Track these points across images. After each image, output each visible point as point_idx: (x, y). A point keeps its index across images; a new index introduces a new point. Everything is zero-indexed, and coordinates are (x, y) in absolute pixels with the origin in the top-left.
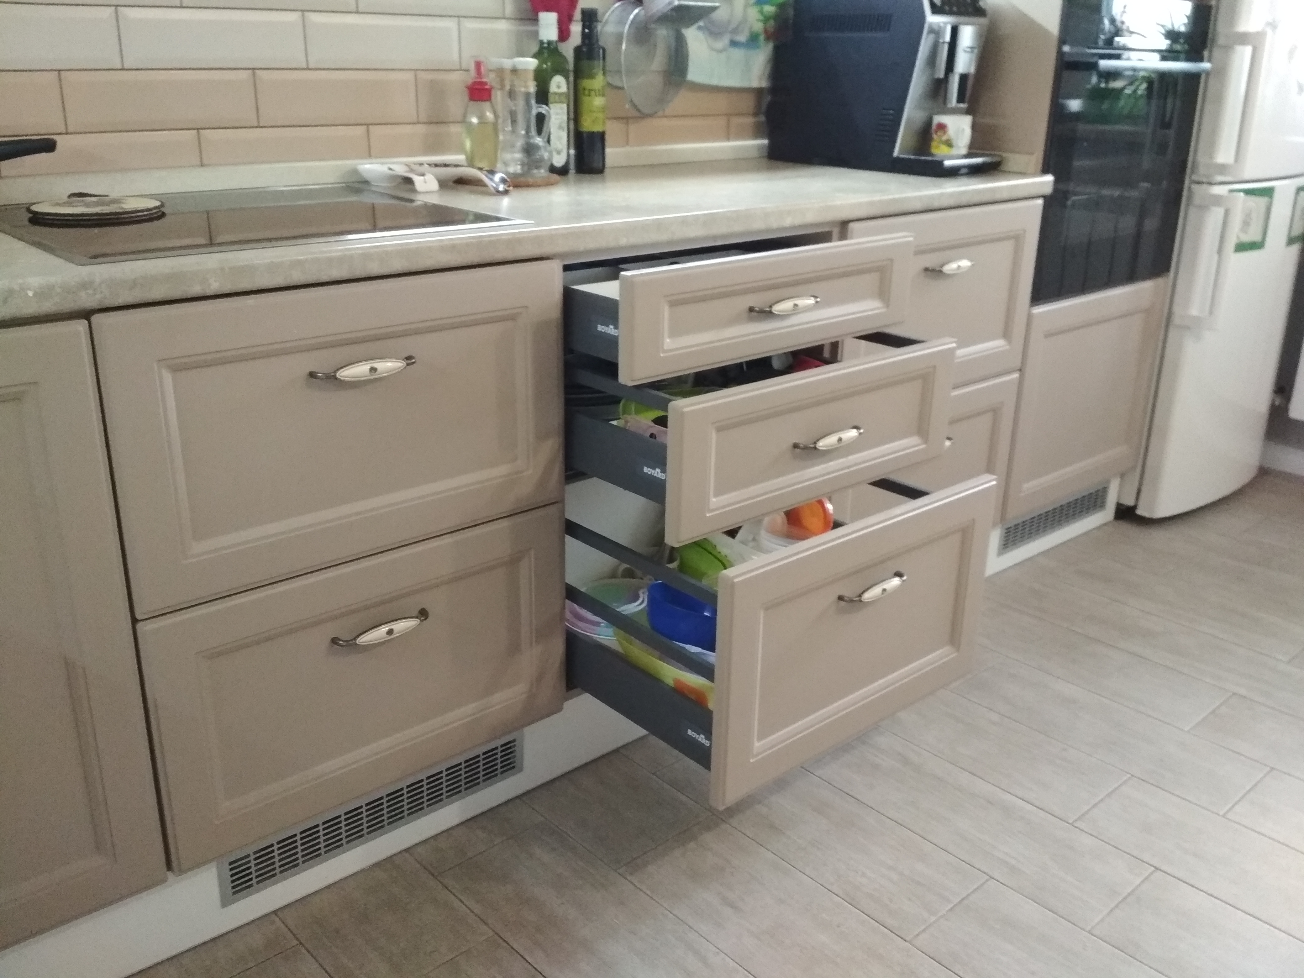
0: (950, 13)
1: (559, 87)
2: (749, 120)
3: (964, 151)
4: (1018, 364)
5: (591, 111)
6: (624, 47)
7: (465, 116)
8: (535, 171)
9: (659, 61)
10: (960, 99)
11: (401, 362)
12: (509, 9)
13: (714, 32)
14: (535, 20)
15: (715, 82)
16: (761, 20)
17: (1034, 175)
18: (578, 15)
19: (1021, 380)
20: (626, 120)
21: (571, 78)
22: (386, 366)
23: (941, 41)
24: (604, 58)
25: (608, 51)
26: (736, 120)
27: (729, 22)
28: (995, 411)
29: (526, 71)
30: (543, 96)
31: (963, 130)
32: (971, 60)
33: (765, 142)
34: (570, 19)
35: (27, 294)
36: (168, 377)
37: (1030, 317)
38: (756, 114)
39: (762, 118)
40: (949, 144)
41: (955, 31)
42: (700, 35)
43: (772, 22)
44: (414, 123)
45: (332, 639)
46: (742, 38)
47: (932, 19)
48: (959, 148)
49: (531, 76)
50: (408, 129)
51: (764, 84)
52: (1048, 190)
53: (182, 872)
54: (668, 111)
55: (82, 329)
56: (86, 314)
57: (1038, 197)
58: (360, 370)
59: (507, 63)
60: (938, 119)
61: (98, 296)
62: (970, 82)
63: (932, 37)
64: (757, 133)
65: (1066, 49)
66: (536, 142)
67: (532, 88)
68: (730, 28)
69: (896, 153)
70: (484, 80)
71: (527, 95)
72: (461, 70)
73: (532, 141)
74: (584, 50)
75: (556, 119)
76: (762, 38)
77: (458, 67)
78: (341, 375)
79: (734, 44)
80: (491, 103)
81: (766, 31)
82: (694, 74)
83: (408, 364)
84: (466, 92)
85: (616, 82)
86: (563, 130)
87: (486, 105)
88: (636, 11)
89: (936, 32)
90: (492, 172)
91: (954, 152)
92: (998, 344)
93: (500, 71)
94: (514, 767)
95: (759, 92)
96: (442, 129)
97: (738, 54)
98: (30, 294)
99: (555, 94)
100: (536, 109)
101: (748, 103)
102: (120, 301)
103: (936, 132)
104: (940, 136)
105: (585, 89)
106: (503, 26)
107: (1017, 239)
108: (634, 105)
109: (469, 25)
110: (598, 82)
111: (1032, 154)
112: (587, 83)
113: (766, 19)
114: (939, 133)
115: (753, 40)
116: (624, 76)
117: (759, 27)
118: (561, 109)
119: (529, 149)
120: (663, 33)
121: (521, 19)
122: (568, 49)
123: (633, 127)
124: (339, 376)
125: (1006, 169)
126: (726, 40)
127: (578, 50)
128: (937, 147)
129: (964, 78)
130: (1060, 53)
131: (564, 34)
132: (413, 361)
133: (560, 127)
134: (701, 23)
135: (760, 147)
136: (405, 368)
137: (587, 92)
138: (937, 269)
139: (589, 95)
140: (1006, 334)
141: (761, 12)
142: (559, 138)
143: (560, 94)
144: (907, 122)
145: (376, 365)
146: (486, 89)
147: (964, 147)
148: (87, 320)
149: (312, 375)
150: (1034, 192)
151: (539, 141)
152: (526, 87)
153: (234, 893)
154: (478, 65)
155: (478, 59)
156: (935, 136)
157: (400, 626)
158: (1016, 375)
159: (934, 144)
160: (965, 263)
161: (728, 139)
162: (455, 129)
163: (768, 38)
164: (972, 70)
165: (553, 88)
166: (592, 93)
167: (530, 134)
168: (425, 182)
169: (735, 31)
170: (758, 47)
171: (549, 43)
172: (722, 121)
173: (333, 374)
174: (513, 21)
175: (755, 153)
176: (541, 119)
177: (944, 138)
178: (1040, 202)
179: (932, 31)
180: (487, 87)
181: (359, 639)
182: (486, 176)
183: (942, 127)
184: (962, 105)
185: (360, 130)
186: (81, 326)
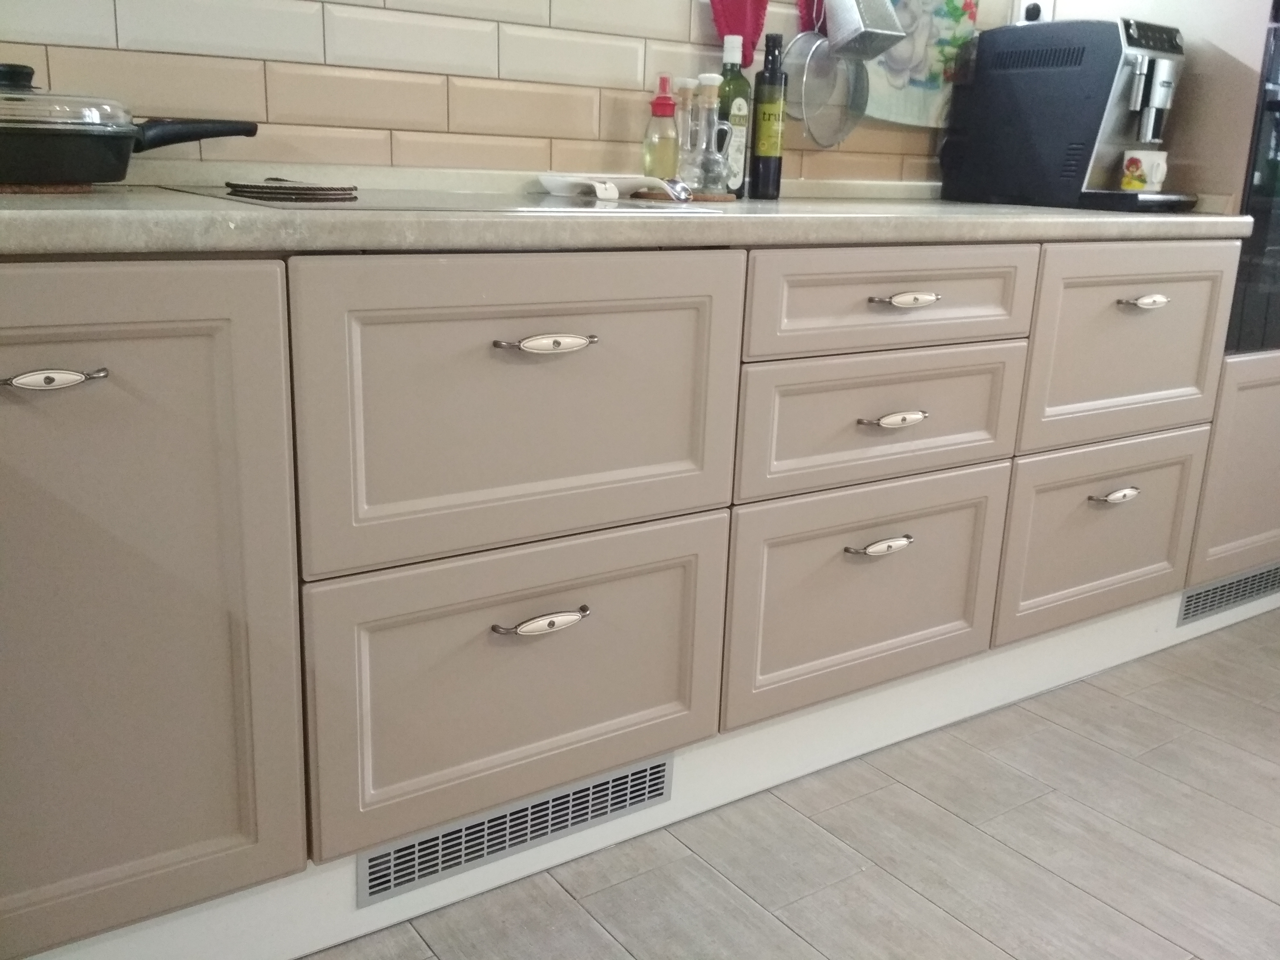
0: (1146, 46)
1: (739, 109)
2: (924, 161)
3: (1158, 188)
4: (1209, 415)
5: (770, 136)
6: (805, 79)
7: (646, 135)
8: (712, 186)
9: (837, 96)
10: (1155, 135)
11: (585, 340)
12: (695, 34)
13: (893, 68)
14: (720, 46)
15: (892, 118)
16: (942, 61)
17: (1234, 215)
18: (762, 43)
19: (1212, 433)
20: (801, 152)
21: (752, 103)
22: (569, 341)
23: (1138, 72)
24: (786, 85)
25: (789, 78)
26: (910, 161)
27: (910, 59)
28: (1183, 464)
29: (711, 87)
30: (724, 115)
31: (1159, 164)
32: (1167, 97)
33: (940, 184)
34: (754, 45)
35: (228, 226)
36: (357, 330)
37: (1223, 365)
38: (930, 155)
39: (937, 160)
40: (1142, 179)
41: (1152, 65)
42: (882, 70)
43: (952, 65)
44: (594, 140)
45: (493, 626)
46: (922, 77)
47: (1128, 51)
48: (1152, 183)
49: (716, 92)
50: (588, 146)
51: (941, 125)
52: (1248, 231)
53: (321, 861)
54: (843, 146)
55: (278, 269)
56: (284, 255)
57: (1237, 238)
58: (542, 343)
59: (692, 83)
60: (1130, 154)
61: (298, 236)
62: (1165, 117)
63: (1127, 69)
64: (930, 176)
65: (1270, 86)
66: (717, 158)
67: (716, 105)
68: (911, 66)
69: (1084, 189)
70: (668, 95)
71: (710, 110)
72: (644, 91)
73: (712, 157)
74: (767, 75)
75: (735, 141)
76: (941, 78)
77: (641, 88)
78: (525, 345)
79: (913, 82)
80: (674, 119)
81: (945, 72)
82: (872, 110)
83: (591, 342)
84: (650, 107)
85: (794, 113)
86: (741, 154)
87: (668, 121)
88: (818, 43)
89: (1131, 64)
90: (673, 182)
91: (1147, 187)
92: (1190, 391)
93: (683, 91)
94: (661, 794)
95: (934, 132)
96: (621, 148)
97: (917, 92)
98: (232, 226)
99: (735, 116)
100: (719, 125)
101: (923, 143)
102: (318, 245)
103: (1128, 168)
104: (1133, 172)
105: (764, 114)
106: (687, 50)
107: (1214, 280)
108: (812, 135)
109: (655, 46)
110: (779, 107)
111: (1231, 195)
112: (767, 108)
113: (947, 60)
114: (1131, 169)
115: (932, 79)
116: (803, 107)
117: (938, 67)
118: (740, 131)
119: (707, 166)
120: (843, 67)
121: (704, 45)
122: (750, 74)
123: (806, 159)
124: (523, 346)
125: (1202, 210)
126: (906, 77)
127: (760, 77)
128: (1129, 183)
129: (1160, 112)
130: (1263, 92)
131: (747, 60)
132: (596, 339)
133: (738, 150)
134: (881, 57)
135: (933, 189)
136: (587, 346)
137: (767, 117)
138: (1132, 302)
139: (769, 120)
140: (1199, 382)
141: (941, 52)
142: (736, 161)
143: (741, 117)
144: (1097, 159)
145: (559, 339)
146: (670, 105)
147: (1159, 183)
148: (285, 262)
149: (496, 344)
150: (1232, 232)
151: (718, 157)
152: (711, 103)
153: (371, 894)
154: (664, 82)
155: (664, 75)
156: (1127, 172)
157: (561, 620)
158: (1207, 427)
159: (1125, 180)
160: (1160, 299)
161: (901, 179)
162: (634, 149)
163: (947, 80)
164: (1168, 106)
165: (734, 111)
166: (772, 118)
167: (710, 150)
168: (606, 189)
169: (916, 69)
170: (938, 87)
171: (733, 65)
172: (896, 160)
173: (517, 344)
174: (697, 46)
175: (927, 195)
176: (722, 136)
177: (1138, 173)
178: (1239, 243)
179: (1128, 63)
180: (671, 102)
181: (520, 628)
182: (667, 184)
183: (1135, 162)
184: (1157, 141)
185: (543, 143)
186: (277, 266)
